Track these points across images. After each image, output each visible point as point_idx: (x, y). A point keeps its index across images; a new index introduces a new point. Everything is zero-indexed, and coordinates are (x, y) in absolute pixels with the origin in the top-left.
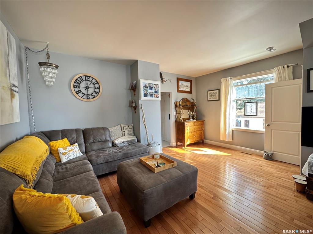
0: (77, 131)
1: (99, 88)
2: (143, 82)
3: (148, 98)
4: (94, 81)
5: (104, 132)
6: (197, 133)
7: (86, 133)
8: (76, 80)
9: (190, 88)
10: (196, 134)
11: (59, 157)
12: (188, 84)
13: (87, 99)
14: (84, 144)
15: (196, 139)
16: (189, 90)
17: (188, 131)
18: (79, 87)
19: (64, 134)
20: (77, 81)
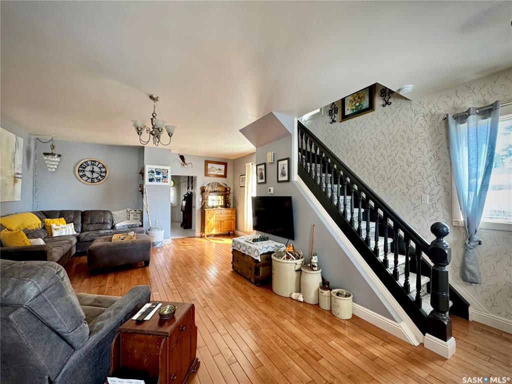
0: (76, 212)
1: (106, 172)
2: (148, 168)
3: (155, 183)
4: (100, 166)
5: (104, 214)
6: (224, 223)
7: (84, 214)
8: (82, 164)
9: (223, 172)
12: (222, 167)
13: (92, 182)
14: (81, 225)
18: (84, 171)
19: (62, 214)
20: (82, 166)
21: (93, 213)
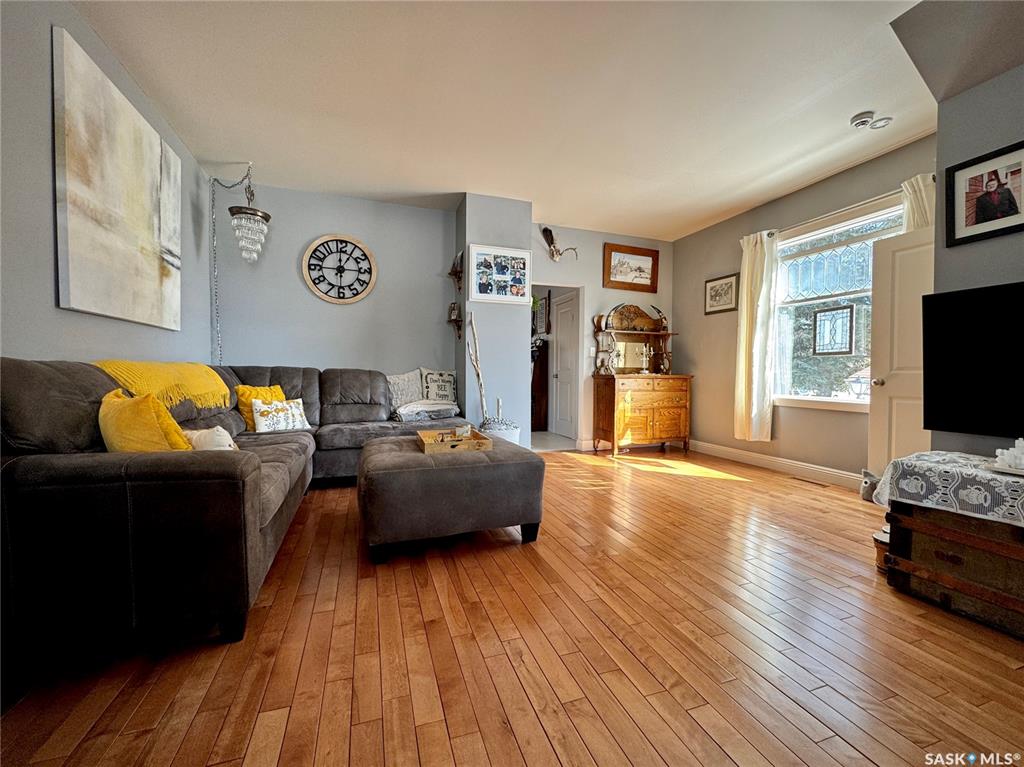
0: (306, 372)
1: (369, 271)
2: (476, 253)
4: (358, 253)
5: (372, 381)
6: (660, 415)
7: (326, 380)
8: (316, 250)
9: (649, 276)
10: (656, 416)
11: (253, 421)
12: (646, 263)
13: (340, 298)
14: (318, 405)
15: (657, 435)
16: (648, 282)
17: (628, 406)
18: (321, 268)
19: (276, 376)
20: (318, 253)
21: (345, 376)
